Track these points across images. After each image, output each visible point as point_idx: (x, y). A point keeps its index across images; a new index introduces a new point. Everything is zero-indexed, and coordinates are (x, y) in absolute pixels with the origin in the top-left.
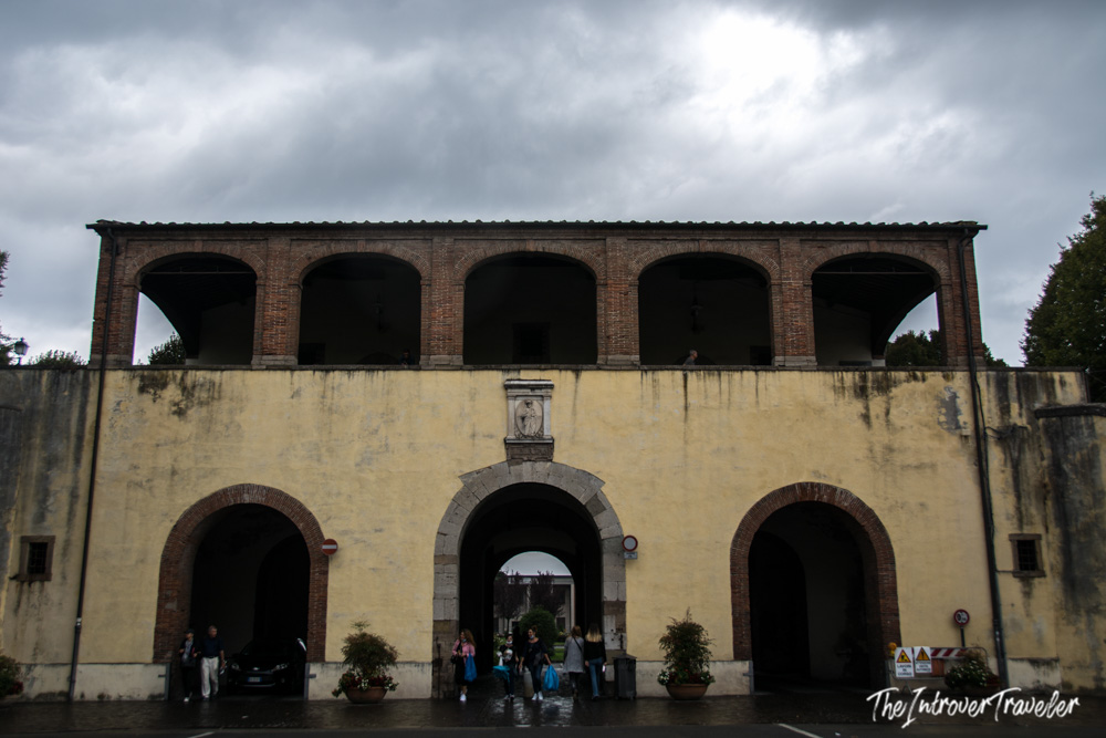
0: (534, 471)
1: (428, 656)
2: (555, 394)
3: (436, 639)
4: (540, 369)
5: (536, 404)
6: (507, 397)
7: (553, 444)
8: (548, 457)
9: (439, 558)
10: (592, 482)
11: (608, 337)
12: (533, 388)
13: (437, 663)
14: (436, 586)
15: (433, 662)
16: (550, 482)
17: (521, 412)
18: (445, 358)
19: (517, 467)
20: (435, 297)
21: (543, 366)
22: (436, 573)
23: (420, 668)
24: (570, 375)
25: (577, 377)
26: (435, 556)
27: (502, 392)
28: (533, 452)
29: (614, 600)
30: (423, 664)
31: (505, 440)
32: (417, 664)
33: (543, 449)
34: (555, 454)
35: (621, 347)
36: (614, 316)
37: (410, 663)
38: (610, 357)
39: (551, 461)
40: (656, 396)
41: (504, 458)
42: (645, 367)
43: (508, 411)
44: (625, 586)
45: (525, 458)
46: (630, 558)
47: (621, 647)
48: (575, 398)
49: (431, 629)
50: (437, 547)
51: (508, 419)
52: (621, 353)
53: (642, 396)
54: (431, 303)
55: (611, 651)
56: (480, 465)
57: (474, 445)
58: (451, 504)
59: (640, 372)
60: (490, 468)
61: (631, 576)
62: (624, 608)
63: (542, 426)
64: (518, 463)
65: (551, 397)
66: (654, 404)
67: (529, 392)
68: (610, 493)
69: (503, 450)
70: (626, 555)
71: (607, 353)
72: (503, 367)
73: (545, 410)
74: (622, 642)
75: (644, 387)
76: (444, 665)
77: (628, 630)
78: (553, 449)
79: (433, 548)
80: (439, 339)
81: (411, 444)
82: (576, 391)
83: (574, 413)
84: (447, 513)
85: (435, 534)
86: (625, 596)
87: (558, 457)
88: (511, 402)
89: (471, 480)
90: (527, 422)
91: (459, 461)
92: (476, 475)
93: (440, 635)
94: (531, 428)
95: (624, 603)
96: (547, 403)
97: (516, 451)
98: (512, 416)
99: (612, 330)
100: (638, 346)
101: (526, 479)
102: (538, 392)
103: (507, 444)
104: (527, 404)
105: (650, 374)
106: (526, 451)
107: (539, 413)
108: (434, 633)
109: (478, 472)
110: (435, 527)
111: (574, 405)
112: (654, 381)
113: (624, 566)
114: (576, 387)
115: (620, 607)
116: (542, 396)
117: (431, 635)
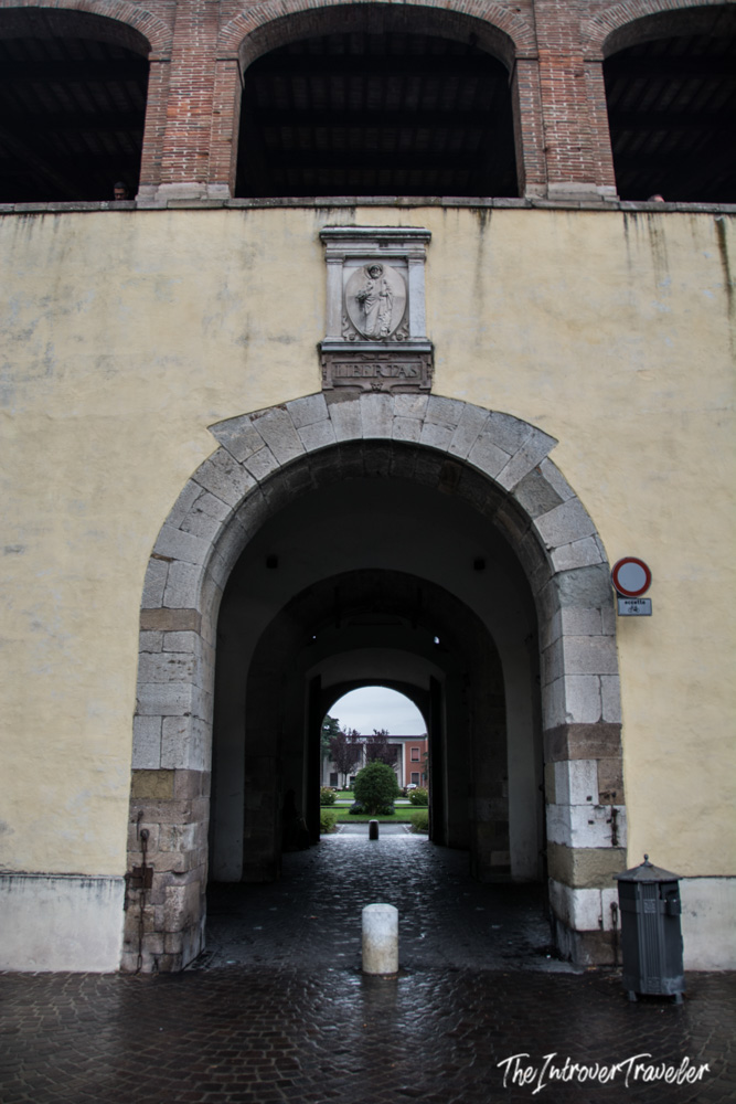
0: (388, 415)
1: (115, 859)
2: (433, 253)
3: (137, 818)
4: (400, 207)
5: (391, 272)
6: (326, 260)
7: (431, 353)
8: (420, 386)
9: (156, 617)
10: (527, 439)
11: (546, 150)
12: (384, 239)
13: (139, 879)
14: (142, 683)
15: (127, 877)
16: (426, 438)
17: (356, 289)
18: (190, 188)
19: (348, 405)
20: (177, 78)
21: (406, 200)
22: (145, 651)
23: (94, 891)
24: (467, 219)
25: (483, 222)
26: (143, 611)
27: (315, 252)
28: (385, 372)
29: (593, 720)
30: (102, 881)
31: (319, 346)
32: (85, 880)
33: (407, 367)
34: (436, 376)
35: (576, 168)
36: (555, 113)
37: (70, 876)
38: (552, 187)
39: (427, 391)
40: (661, 261)
41: (316, 385)
42: (633, 205)
43: (326, 288)
44: (617, 686)
45: (367, 386)
46: (635, 612)
47: (615, 842)
48: (479, 264)
49: (126, 792)
50: (149, 590)
51: (327, 304)
52: (577, 179)
53: (630, 264)
54: (168, 92)
55: (586, 851)
56: (260, 399)
57: (245, 358)
58: (189, 489)
59: (620, 216)
60: (282, 407)
61: (631, 657)
62: (618, 741)
63: (405, 319)
64: (350, 398)
65: (424, 259)
66: (658, 278)
67: (376, 249)
68: (570, 464)
69: (314, 369)
70: (623, 606)
71: (545, 180)
72: (318, 201)
73: (412, 286)
74: (615, 828)
75: (633, 245)
76: (155, 885)
77: (629, 798)
78: (431, 365)
79: (140, 591)
80: (180, 154)
81: (104, 357)
82: (481, 251)
83: (479, 292)
84: (178, 509)
85: (145, 557)
86: (618, 710)
87: (442, 383)
88: (334, 269)
89: (236, 435)
90: (372, 308)
91: (211, 394)
92: (248, 424)
93: (148, 808)
94: (382, 320)
95: (618, 727)
96: (416, 271)
97: (345, 370)
98: (336, 298)
99: (553, 138)
100: (611, 170)
101: (367, 433)
102: (395, 250)
103: (322, 352)
104: (371, 271)
105: (642, 219)
106: (370, 370)
107: (398, 291)
108: (133, 801)
109: (254, 417)
110: (148, 543)
111: (479, 277)
112: (653, 233)
113: (613, 636)
114: (482, 241)
115: (606, 738)
116: (405, 259)
117: (126, 806)
